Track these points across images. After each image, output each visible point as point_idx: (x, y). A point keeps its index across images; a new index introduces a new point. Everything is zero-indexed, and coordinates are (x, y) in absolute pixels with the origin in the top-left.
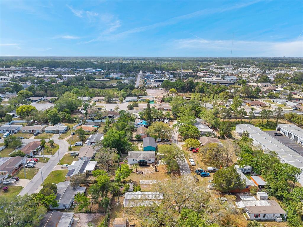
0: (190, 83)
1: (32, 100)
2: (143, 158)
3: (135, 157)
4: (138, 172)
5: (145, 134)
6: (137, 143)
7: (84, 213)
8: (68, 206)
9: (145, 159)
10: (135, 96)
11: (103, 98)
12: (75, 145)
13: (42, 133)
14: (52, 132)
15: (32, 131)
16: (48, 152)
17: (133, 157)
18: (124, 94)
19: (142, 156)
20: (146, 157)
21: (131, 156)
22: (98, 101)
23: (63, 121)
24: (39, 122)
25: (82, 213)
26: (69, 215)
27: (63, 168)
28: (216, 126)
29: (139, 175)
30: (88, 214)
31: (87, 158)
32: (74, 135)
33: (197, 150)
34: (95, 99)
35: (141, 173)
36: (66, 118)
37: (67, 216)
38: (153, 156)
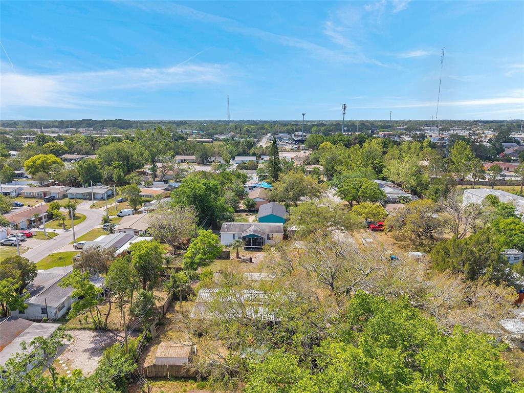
0: (360, 139)
1: (66, 159)
2: (255, 231)
3: (237, 230)
4: (240, 258)
5: (263, 199)
6: (247, 215)
7: (90, 329)
8: (54, 311)
9: (258, 233)
10: (254, 155)
11: (193, 157)
12: (118, 216)
13: (61, 199)
14: (80, 197)
15: (43, 195)
16: (60, 225)
17: (233, 230)
18: (232, 150)
19: (252, 228)
20: (263, 230)
21: (229, 229)
22: (183, 162)
23: (109, 181)
24: (62, 183)
25: (83, 331)
26: (45, 328)
27: (78, 249)
28: (418, 189)
29: (243, 264)
30: (97, 332)
31: (133, 231)
32: (121, 202)
33: (381, 226)
34: (178, 158)
35: (248, 260)
36: (115, 177)
37: (38, 331)
38: (277, 229)
